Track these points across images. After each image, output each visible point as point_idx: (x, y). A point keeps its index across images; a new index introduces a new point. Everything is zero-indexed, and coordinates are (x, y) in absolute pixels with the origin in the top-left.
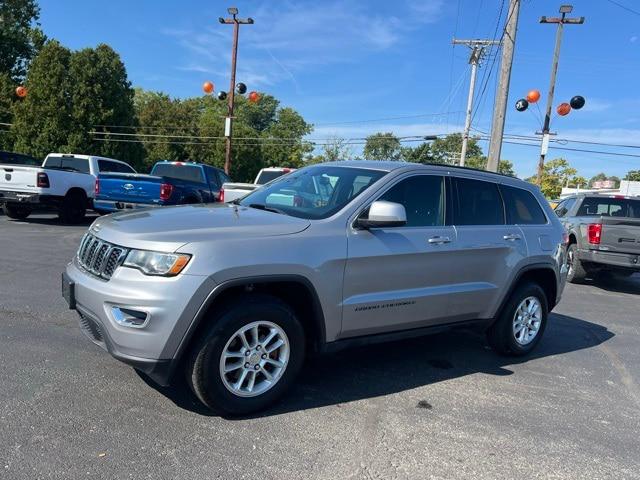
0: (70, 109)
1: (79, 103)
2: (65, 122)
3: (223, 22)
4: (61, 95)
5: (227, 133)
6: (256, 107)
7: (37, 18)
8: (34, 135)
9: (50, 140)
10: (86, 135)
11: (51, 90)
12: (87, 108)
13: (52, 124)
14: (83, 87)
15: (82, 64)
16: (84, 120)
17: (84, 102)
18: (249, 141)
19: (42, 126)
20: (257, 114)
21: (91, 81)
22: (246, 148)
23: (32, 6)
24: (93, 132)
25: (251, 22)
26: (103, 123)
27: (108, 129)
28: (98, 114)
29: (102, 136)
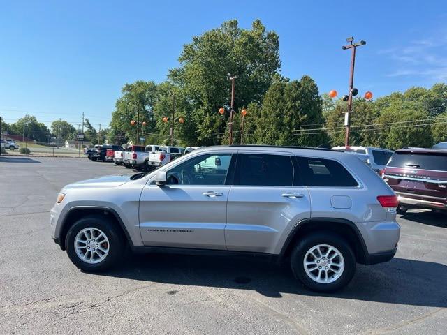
0: (282, 118)
1: (287, 114)
2: (280, 126)
3: (345, 48)
4: (278, 111)
5: (346, 123)
6: (435, 95)
7: (279, 68)
8: (264, 135)
9: (271, 138)
10: (290, 132)
11: (273, 108)
12: (292, 117)
13: (273, 128)
14: (289, 104)
15: (290, 91)
16: (289, 124)
17: (290, 113)
18: (419, 123)
19: (268, 129)
20: (437, 101)
21: (295, 100)
22: (415, 129)
23: (278, 61)
24: (294, 130)
25: (364, 43)
26: (300, 124)
27: (304, 128)
28: (298, 119)
29: (299, 132)
